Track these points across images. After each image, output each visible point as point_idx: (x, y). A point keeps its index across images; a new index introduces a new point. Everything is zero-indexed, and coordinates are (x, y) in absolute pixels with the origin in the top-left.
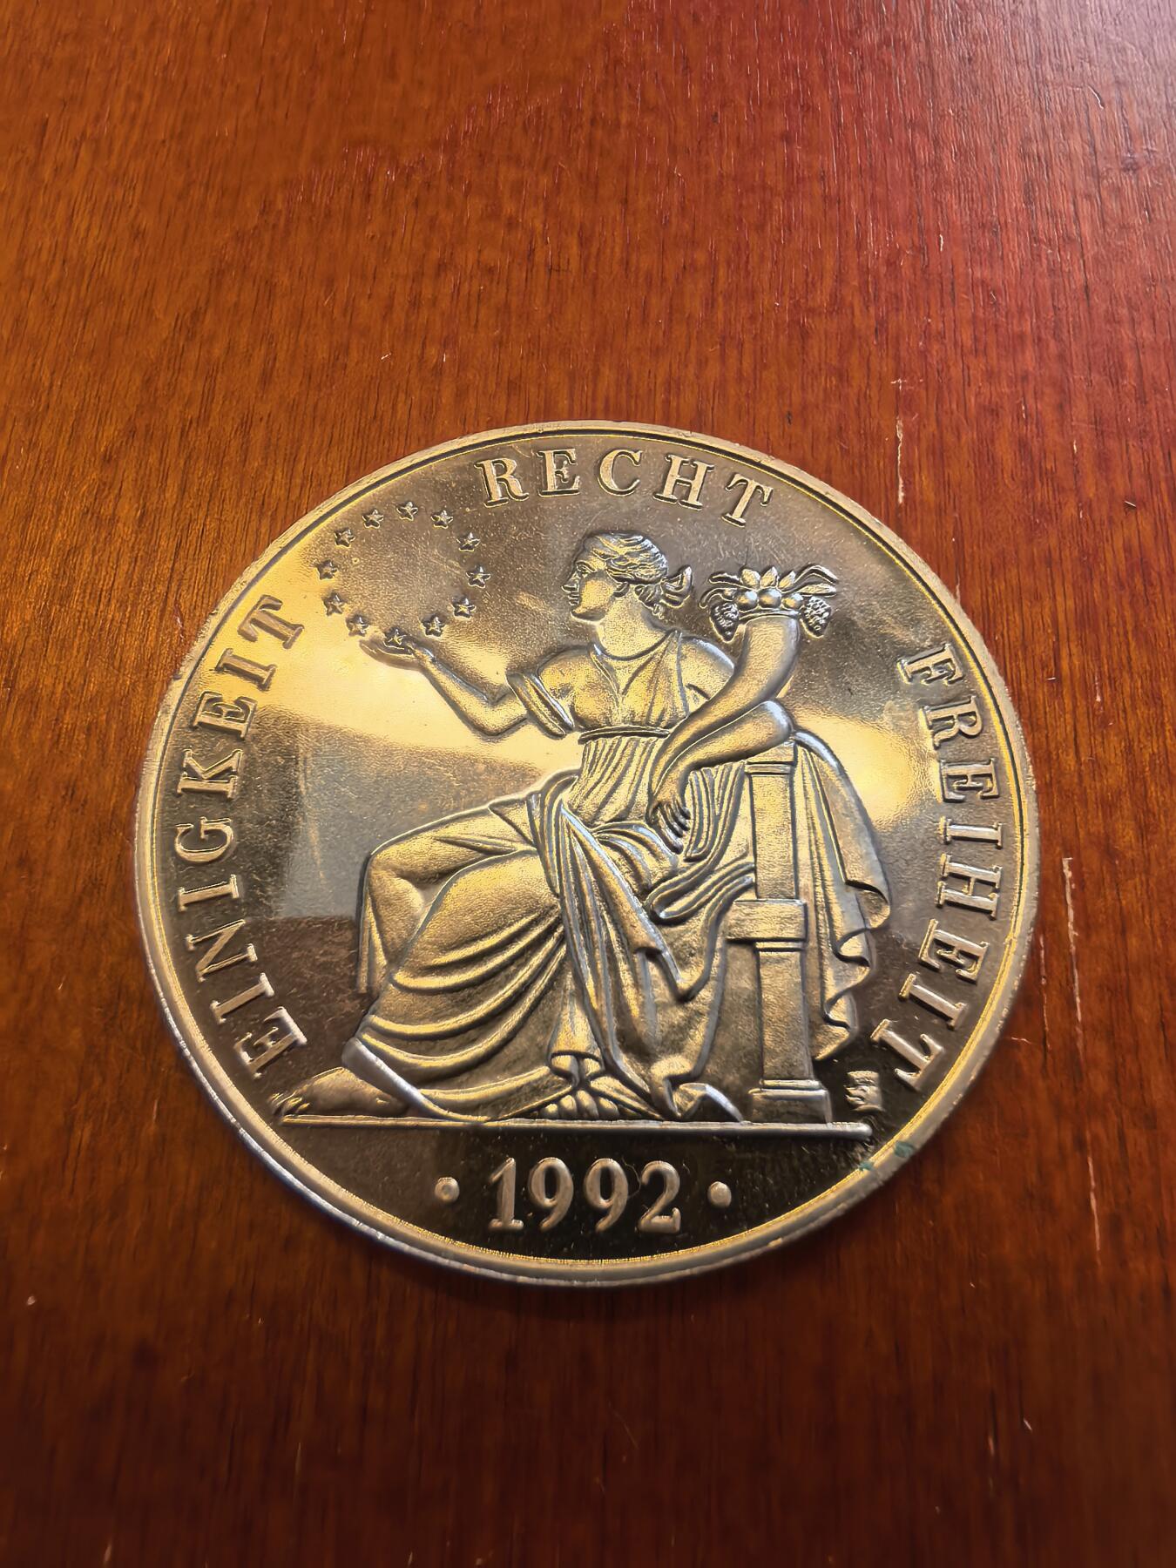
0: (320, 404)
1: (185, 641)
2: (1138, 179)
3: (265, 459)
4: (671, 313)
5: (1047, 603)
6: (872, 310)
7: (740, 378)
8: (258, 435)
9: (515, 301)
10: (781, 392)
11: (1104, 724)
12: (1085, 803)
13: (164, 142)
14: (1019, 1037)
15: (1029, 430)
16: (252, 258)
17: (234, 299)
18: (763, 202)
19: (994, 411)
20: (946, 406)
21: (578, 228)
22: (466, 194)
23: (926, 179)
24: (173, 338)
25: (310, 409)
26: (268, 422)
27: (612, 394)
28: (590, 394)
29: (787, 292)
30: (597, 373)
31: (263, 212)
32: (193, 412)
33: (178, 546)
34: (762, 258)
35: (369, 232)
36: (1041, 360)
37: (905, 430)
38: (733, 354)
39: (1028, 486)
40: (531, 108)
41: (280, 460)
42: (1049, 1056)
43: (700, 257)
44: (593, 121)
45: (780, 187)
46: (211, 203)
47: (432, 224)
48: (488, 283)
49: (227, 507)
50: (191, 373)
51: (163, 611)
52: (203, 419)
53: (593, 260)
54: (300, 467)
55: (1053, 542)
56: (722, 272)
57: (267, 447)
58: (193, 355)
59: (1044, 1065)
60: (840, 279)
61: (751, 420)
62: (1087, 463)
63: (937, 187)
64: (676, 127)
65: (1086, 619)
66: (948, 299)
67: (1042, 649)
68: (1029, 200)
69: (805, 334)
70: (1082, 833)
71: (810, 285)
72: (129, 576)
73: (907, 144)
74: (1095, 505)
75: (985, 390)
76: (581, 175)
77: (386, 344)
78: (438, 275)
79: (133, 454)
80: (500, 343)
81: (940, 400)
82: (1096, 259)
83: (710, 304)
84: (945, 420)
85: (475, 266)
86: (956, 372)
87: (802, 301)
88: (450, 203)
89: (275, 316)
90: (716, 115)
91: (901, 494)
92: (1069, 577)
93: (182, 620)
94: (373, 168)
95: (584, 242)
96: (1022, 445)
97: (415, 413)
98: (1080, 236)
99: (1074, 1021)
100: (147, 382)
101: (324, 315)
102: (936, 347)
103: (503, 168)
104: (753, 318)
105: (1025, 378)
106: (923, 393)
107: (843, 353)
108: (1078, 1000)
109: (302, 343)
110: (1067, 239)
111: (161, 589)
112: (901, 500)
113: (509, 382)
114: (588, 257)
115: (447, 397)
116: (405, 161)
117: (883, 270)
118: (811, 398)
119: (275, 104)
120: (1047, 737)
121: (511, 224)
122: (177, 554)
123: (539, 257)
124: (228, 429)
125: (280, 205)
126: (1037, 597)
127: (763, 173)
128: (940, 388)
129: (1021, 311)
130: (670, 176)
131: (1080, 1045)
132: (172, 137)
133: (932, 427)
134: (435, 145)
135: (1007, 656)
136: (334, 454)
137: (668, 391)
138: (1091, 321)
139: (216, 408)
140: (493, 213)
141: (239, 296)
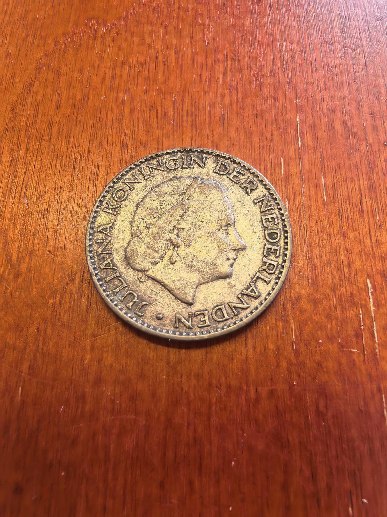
0: (79, 116)
1: (29, 208)
2: (382, 23)
3: (58, 138)
4: (210, 78)
5: (357, 182)
6: (286, 75)
7: (237, 101)
8: (55, 129)
9: (151, 76)
10: (253, 106)
11: (380, 227)
12: (375, 258)
13: (17, 20)
14: (354, 349)
15: (347, 117)
16: (51, 63)
17: (45, 77)
18: (243, 36)
19: (333, 111)
20: (315, 109)
21: (174, 47)
22: (132, 36)
23: (304, 26)
24: (22, 93)
25: (75, 118)
26: (59, 123)
27: (189, 108)
28: (181, 109)
29: (254, 68)
30: (183, 101)
31: (55, 45)
32: (30, 120)
33: (26, 172)
34: (244, 57)
35: (96, 51)
36: (350, 91)
37: (300, 119)
38: (234, 93)
39: (347, 138)
40: (155, 4)
41: (64, 138)
42: (366, 357)
43: (221, 57)
44: (179, 8)
45: (249, 30)
46: (36, 42)
47: (119, 48)
48: (141, 69)
49: (44, 156)
50: (29, 106)
51: (20, 196)
52: (34, 123)
53: (180, 59)
54: (71, 140)
55: (358, 159)
56: (229, 63)
57: (59, 133)
58: (29, 99)
59: (364, 361)
60: (273, 63)
61: (242, 117)
62: (369, 130)
63: (308, 28)
64: (210, 10)
65: (372, 188)
66: (314, 69)
67: (356, 200)
68: (342, 33)
69: (261, 85)
70: (374, 270)
71: (262, 66)
72: (7, 184)
73: (296, 13)
74: (373, 145)
75: (330, 103)
76: (175, 28)
77: (103, 93)
78: (122, 67)
79: (8, 137)
80: (146, 92)
81: (313, 106)
82: (369, 53)
83: (225, 74)
84: (315, 115)
85: (136, 63)
86: (318, 97)
87: (260, 72)
88: (126, 40)
89: (61, 83)
90: (225, 4)
91: (300, 143)
92: (364, 173)
93: (28, 200)
94: (97, 28)
95: (176, 52)
96: (344, 123)
97: (115, 118)
98: (362, 44)
99: (374, 342)
100: (12, 110)
101: (79, 82)
102: (310, 87)
103: (146, 25)
104: (241, 79)
105: (344, 98)
106: (306, 105)
107: (275, 91)
108: (376, 334)
109: (71, 94)
110: (357, 46)
111: (19, 188)
112: (300, 145)
113: (150, 106)
114: (179, 58)
115: (127, 111)
116: (108, 24)
117: (289, 60)
118: (264, 108)
119: (59, 5)
120: (359, 233)
121: (149, 47)
122: (25, 174)
123: (160, 59)
124: (44, 126)
125: (62, 42)
126: (353, 180)
127: (243, 25)
128: (313, 103)
129: (342, 73)
130: (208, 28)
131: (377, 351)
132: (21, 18)
133: (310, 118)
134: (120, 18)
135: (343, 202)
136: (84, 134)
137: (210, 107)
138: (368, 76)
139: (39, 119)
140: (142, 43)
141: (47, 77)
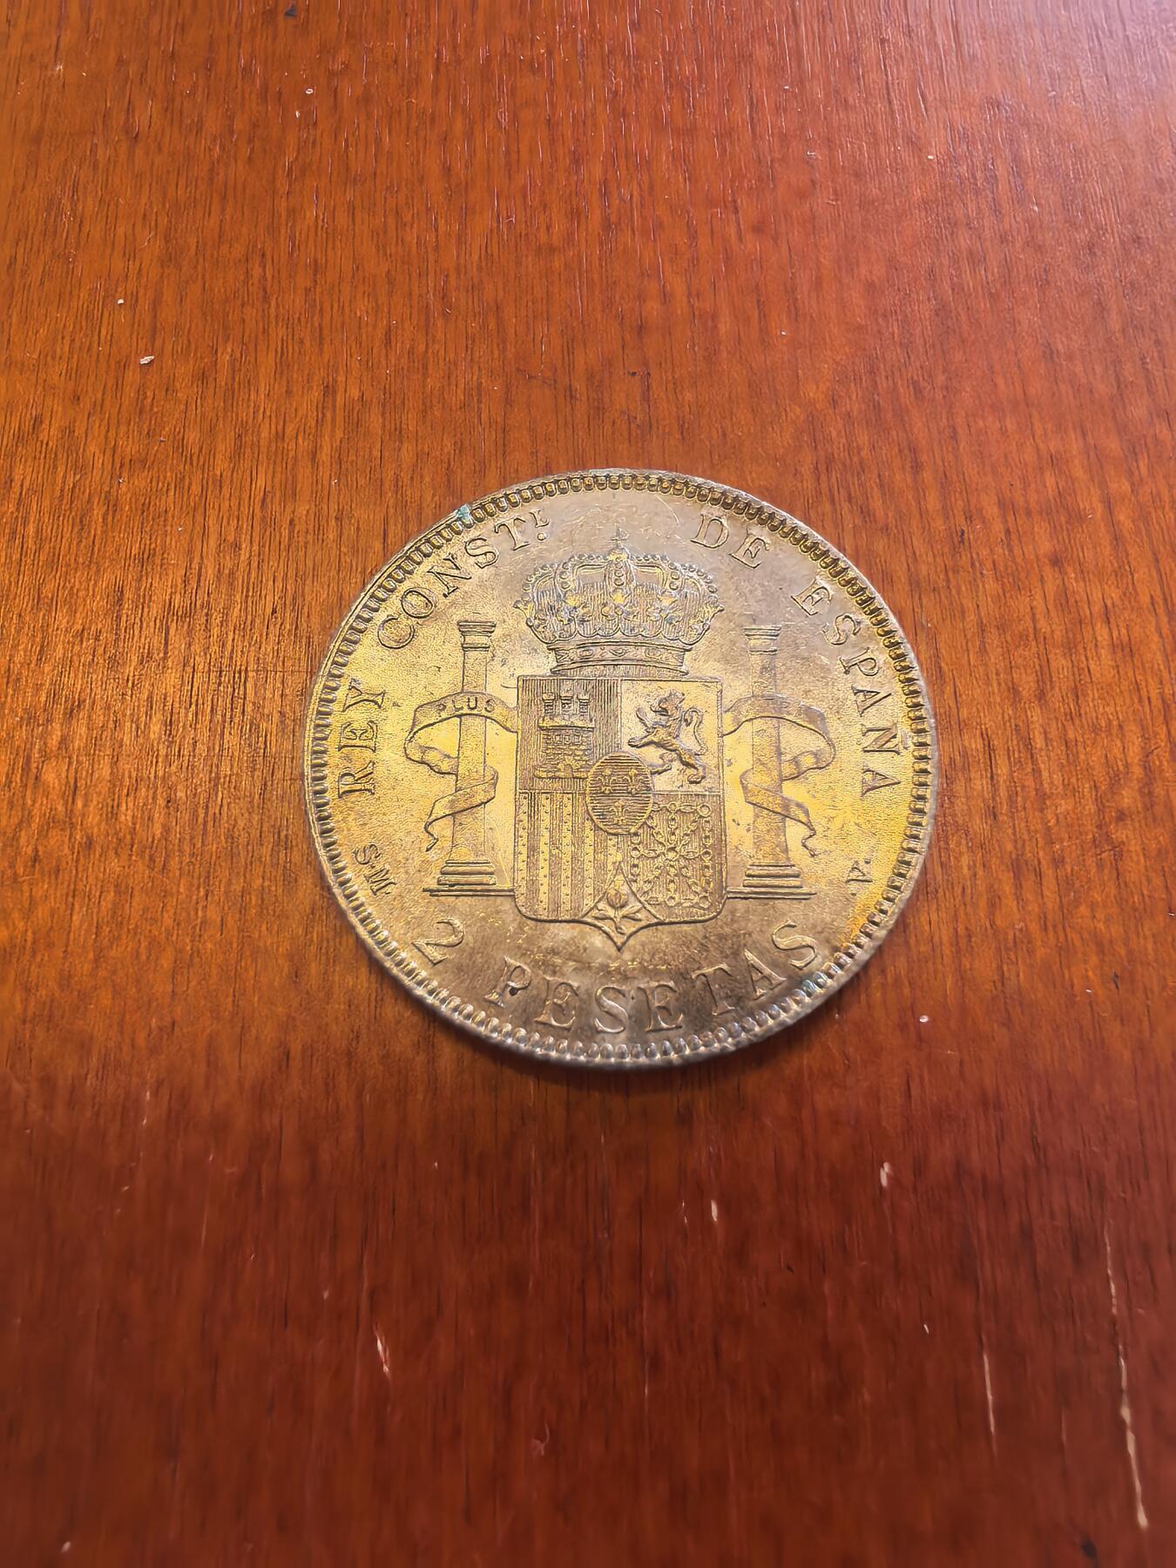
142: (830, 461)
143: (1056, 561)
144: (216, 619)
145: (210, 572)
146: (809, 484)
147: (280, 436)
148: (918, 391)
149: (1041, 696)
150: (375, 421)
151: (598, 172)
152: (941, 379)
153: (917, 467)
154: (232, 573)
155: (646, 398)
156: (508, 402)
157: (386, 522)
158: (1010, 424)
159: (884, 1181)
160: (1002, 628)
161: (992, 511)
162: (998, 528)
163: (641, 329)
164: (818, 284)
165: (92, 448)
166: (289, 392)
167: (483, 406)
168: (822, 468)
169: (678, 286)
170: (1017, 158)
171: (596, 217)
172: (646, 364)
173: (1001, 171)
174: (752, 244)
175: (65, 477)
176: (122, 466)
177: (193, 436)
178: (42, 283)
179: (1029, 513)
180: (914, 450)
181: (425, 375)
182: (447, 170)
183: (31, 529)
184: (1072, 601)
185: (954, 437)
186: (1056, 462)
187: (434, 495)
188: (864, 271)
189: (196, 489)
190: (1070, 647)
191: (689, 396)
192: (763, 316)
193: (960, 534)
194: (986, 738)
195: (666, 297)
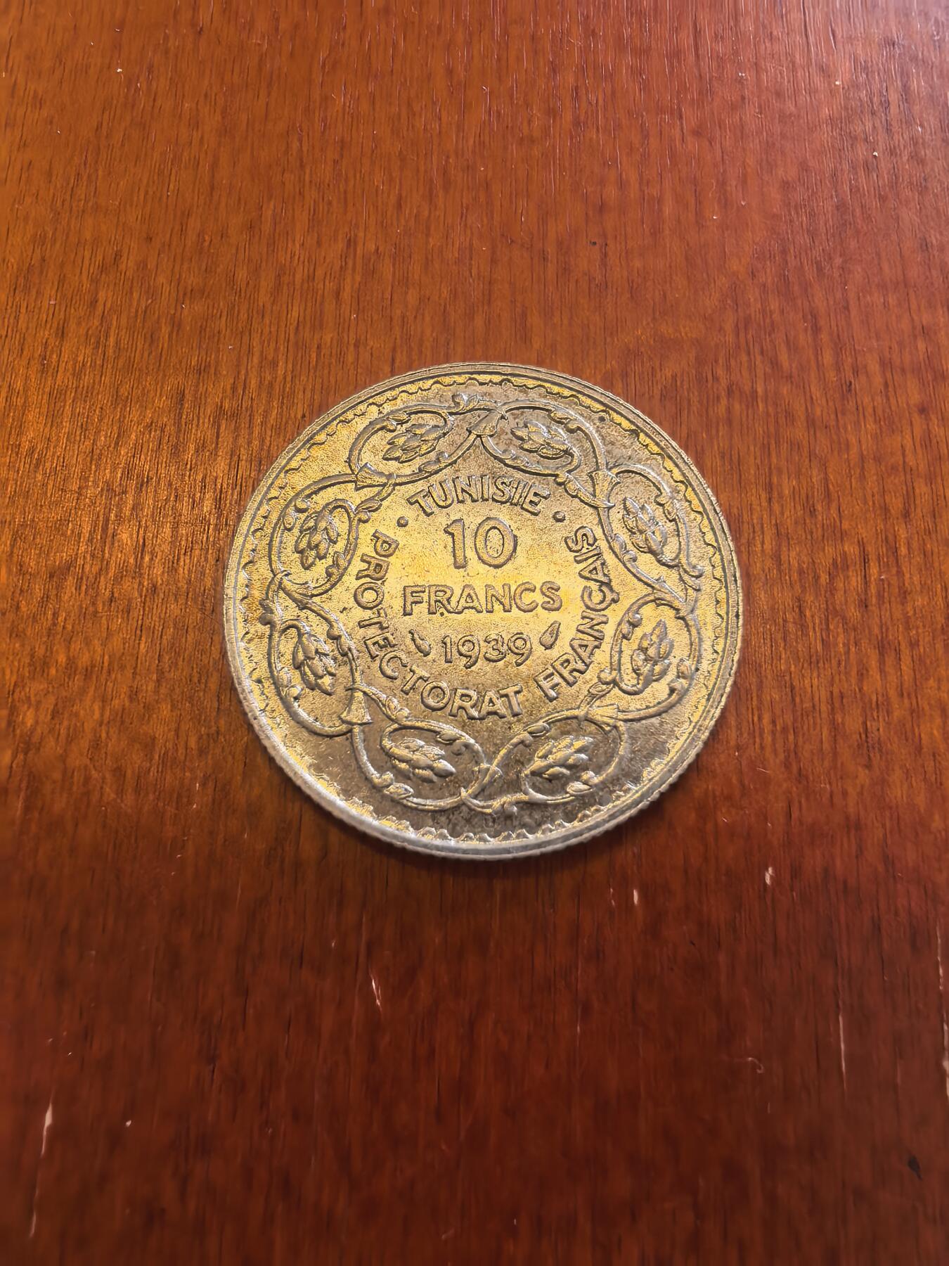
142: (748, 321)
143: (923, 410)
144: (258, 420)
145: (253, 383)
146: (730, 338)
147: (311, 278)
148: (820, 270)
149: (906, 515)
150: (387, 269)
151: (571, 80)
152: (838, 261)
153: (816, 330)
154: (271, 385)
155: (604, 263)
156: (493, 261)
157: (394, 350)
158: (892, 300)
159: (768, 881)
160: (878, 460)
161: (874, 367)
162: (878, 381)
163: (602, 208)
164: (744, 180)
165: (161, 279)
166: (319, 243)
167: (473, 263)
168: (741, 326)
169: (633, 177)
170: (906, 88)
171: (568, 117)
172: (605, 236)
173: (894, 97)
174: (692, 145)
175: (139, 301)
176: (185, 294)
177: (242, 274)
178: (123, 145)
179: (903, 370)
180: (815, 317)
181: (428, 235)
182: (450, 72)
183: (112, 340)
184: (934, 441)
185: (847, 308)
186: (926, 332)
187: (432, 332)
188: (781, 172)
189: (243, 316)
190: (931, 479)
191: (637, 264)
192: (699, 202)
193: (848, 383)
194: (862, 545)
195: (622, 184)
